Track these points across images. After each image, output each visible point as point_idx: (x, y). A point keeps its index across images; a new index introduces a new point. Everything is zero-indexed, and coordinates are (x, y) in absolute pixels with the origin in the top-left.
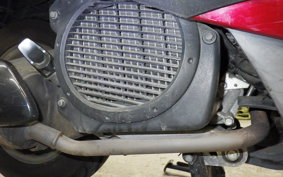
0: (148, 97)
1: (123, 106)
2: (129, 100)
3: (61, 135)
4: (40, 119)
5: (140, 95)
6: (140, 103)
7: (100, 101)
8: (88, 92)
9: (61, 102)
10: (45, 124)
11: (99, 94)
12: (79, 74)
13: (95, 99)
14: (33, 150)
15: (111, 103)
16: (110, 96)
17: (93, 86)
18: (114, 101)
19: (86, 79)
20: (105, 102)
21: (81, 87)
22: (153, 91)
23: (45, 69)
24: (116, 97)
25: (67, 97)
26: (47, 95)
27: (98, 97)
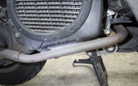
0: (66, 24)
1: (53, 31)
2: (55, 27)
3: (20, 53)
4: (6, 47)
5: (62, 24)
6: (63, 28)
7: (39, 30)
8: (31, 27)
9: (17, 35)
10: (10, 49)
11: (38, 27)
12: (25, 17)
13: (36, 30)
14: (5, 65)
15: (46, 31)
16: (45, 27)
17: (34, 23)
18: (47, 29)
19: (29, 19)
20: (43, 31)
21: (27, 25)
22: (68, 20)
23: (3, 17)
24: (48, 27)
25: (20, 31)
26: (7, 33)
27: (37, 29)
